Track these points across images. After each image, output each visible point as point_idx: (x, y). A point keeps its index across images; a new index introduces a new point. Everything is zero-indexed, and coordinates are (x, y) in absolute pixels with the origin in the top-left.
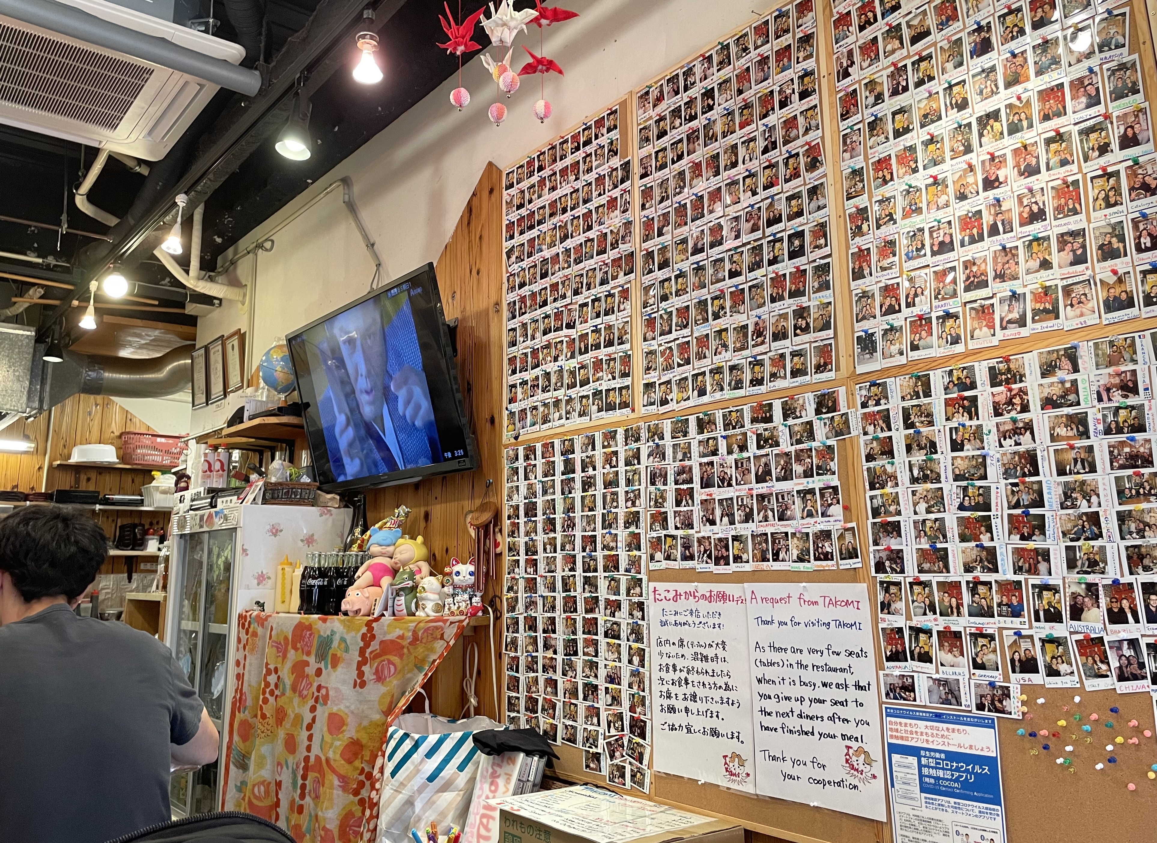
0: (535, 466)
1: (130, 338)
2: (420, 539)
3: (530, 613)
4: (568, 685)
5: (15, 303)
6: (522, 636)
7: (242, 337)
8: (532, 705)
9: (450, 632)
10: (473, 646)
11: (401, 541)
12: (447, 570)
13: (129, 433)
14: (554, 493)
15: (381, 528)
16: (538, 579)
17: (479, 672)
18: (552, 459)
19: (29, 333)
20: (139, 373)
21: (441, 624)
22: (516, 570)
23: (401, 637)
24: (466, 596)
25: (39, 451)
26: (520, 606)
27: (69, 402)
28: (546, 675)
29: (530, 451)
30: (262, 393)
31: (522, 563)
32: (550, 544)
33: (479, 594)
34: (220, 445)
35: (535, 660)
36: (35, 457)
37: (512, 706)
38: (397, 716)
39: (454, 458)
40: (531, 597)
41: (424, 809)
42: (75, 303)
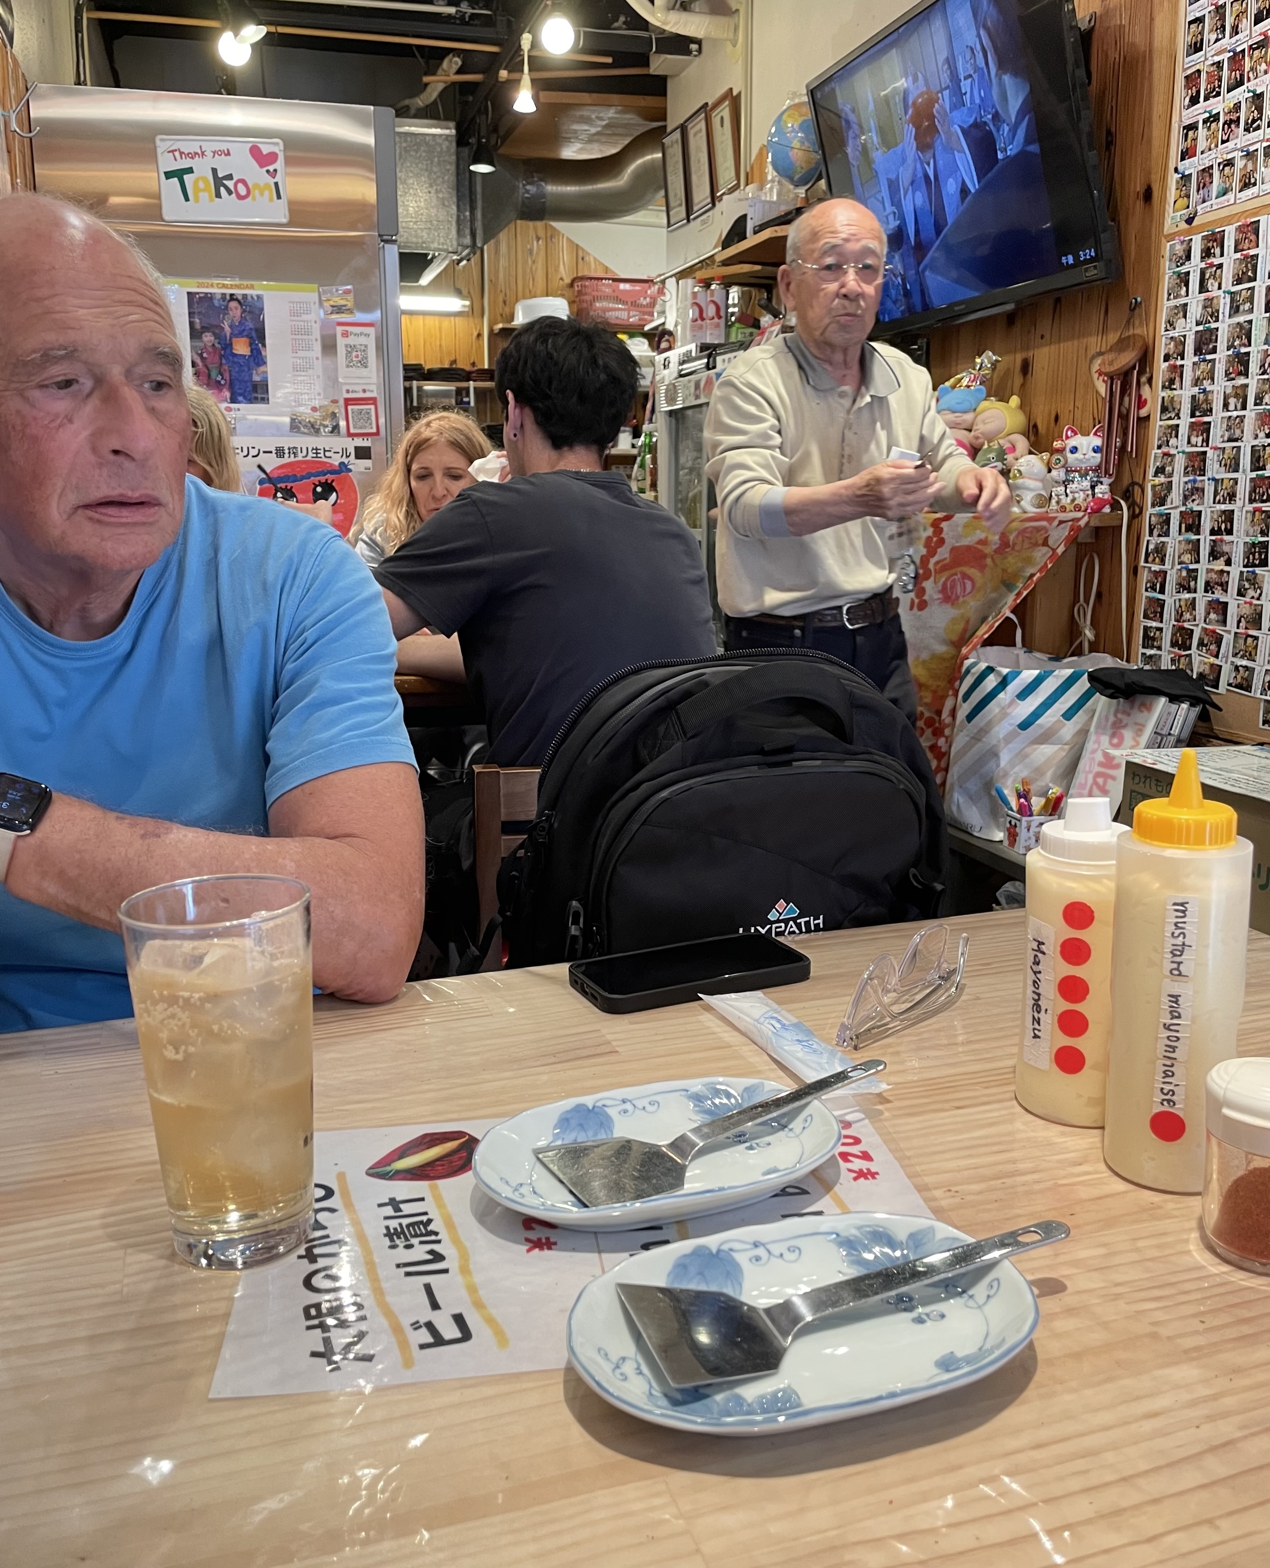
0: (1220, 266)
1: (575, 127)
2: (1015, 400)
3: (1190, 505)
4: (1246, 610)
5: (426, 85)
6: (1174, 541)
7: (734, 101)
8: (1183, 638)
9: (1059, 537)
10: (1092, 558)
11: (985, 404)
12: (1057, 444)
13: (582, 278)
14: (1251, 310)
15: (953, 387)
16: (1210, 454)
17: (1099, 595)
18: (1252, 252)
19: (447, 132)
20: (592, 184)
21: (1044, 523)
22: (1173, 441)
23: (984, 542)
24: (1086, 484)
25: (475, 312)
26: (1175, 497)
27: (503, 236)
28: (1210, 596)
29: (1215, 240)
30: (771, 189)
31: (1184, 430)
32: (1236, 396)
33: (1107, 481)
34: (713, 279)
35: (1193, 575)
36: (471, 319)
37: (1149, 640)
38: (974, 648)
39: (1078, 263)
40: (1195, 481)
41: (1012, 763)
42: (503, 74)
